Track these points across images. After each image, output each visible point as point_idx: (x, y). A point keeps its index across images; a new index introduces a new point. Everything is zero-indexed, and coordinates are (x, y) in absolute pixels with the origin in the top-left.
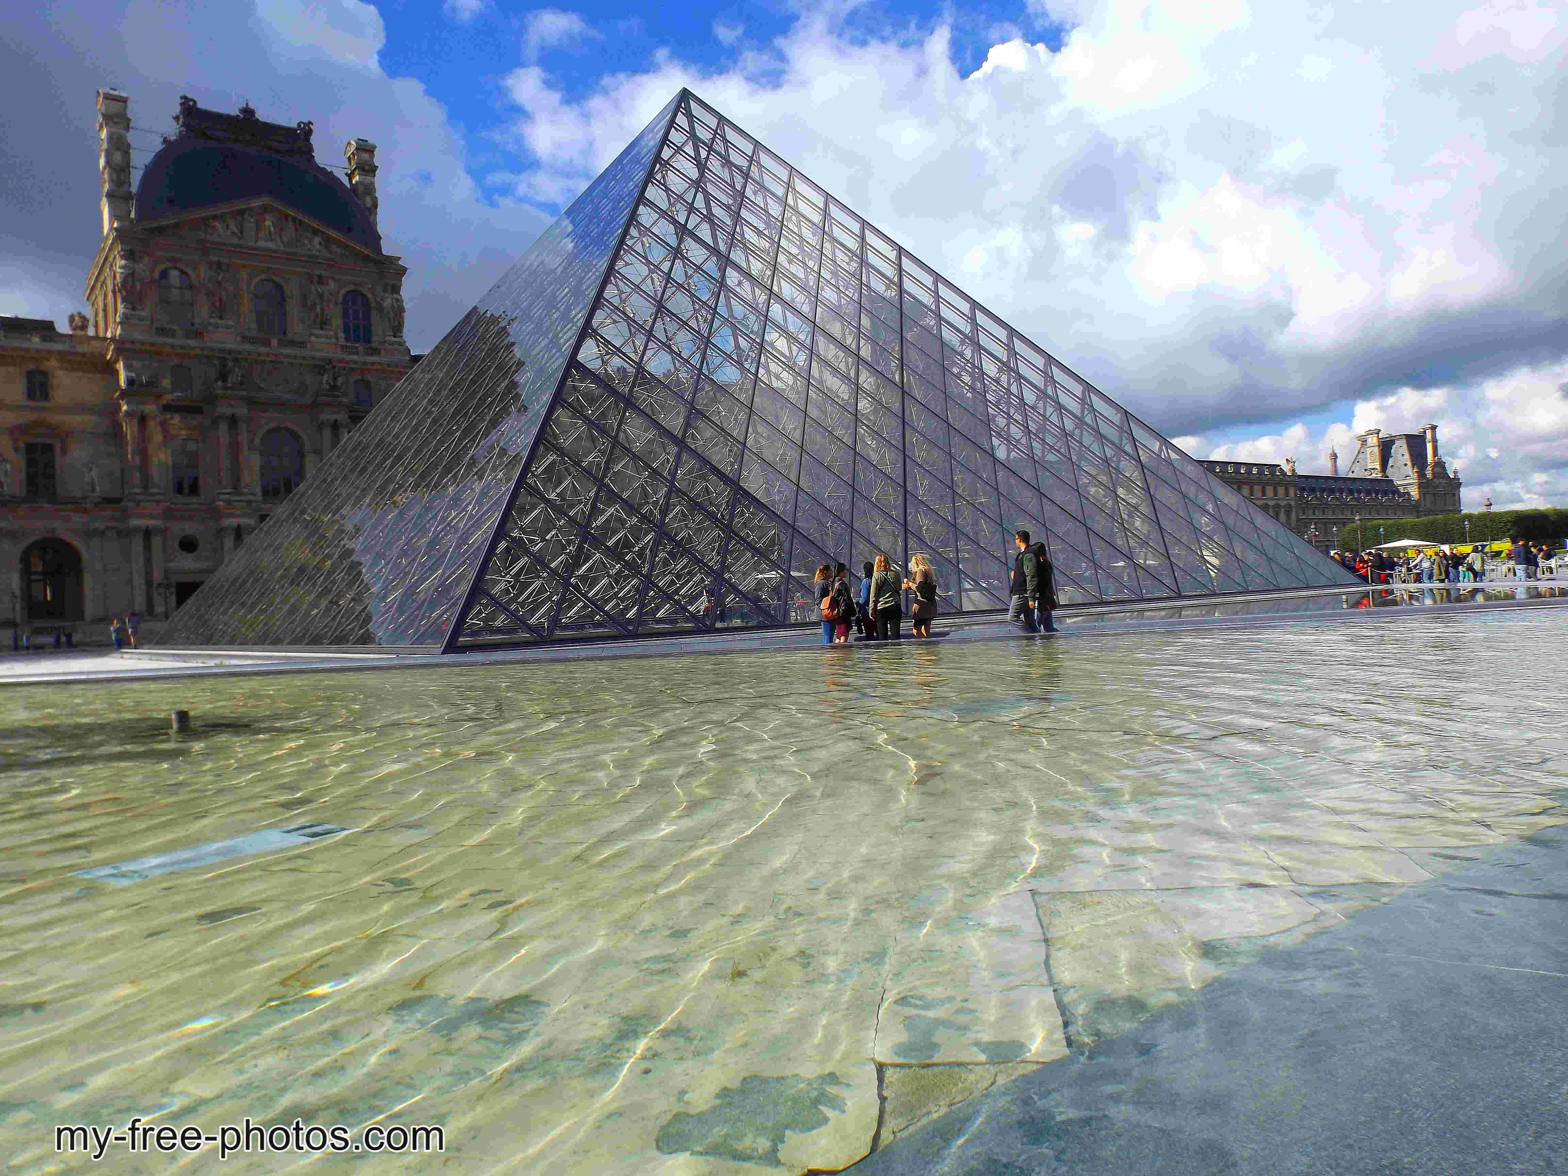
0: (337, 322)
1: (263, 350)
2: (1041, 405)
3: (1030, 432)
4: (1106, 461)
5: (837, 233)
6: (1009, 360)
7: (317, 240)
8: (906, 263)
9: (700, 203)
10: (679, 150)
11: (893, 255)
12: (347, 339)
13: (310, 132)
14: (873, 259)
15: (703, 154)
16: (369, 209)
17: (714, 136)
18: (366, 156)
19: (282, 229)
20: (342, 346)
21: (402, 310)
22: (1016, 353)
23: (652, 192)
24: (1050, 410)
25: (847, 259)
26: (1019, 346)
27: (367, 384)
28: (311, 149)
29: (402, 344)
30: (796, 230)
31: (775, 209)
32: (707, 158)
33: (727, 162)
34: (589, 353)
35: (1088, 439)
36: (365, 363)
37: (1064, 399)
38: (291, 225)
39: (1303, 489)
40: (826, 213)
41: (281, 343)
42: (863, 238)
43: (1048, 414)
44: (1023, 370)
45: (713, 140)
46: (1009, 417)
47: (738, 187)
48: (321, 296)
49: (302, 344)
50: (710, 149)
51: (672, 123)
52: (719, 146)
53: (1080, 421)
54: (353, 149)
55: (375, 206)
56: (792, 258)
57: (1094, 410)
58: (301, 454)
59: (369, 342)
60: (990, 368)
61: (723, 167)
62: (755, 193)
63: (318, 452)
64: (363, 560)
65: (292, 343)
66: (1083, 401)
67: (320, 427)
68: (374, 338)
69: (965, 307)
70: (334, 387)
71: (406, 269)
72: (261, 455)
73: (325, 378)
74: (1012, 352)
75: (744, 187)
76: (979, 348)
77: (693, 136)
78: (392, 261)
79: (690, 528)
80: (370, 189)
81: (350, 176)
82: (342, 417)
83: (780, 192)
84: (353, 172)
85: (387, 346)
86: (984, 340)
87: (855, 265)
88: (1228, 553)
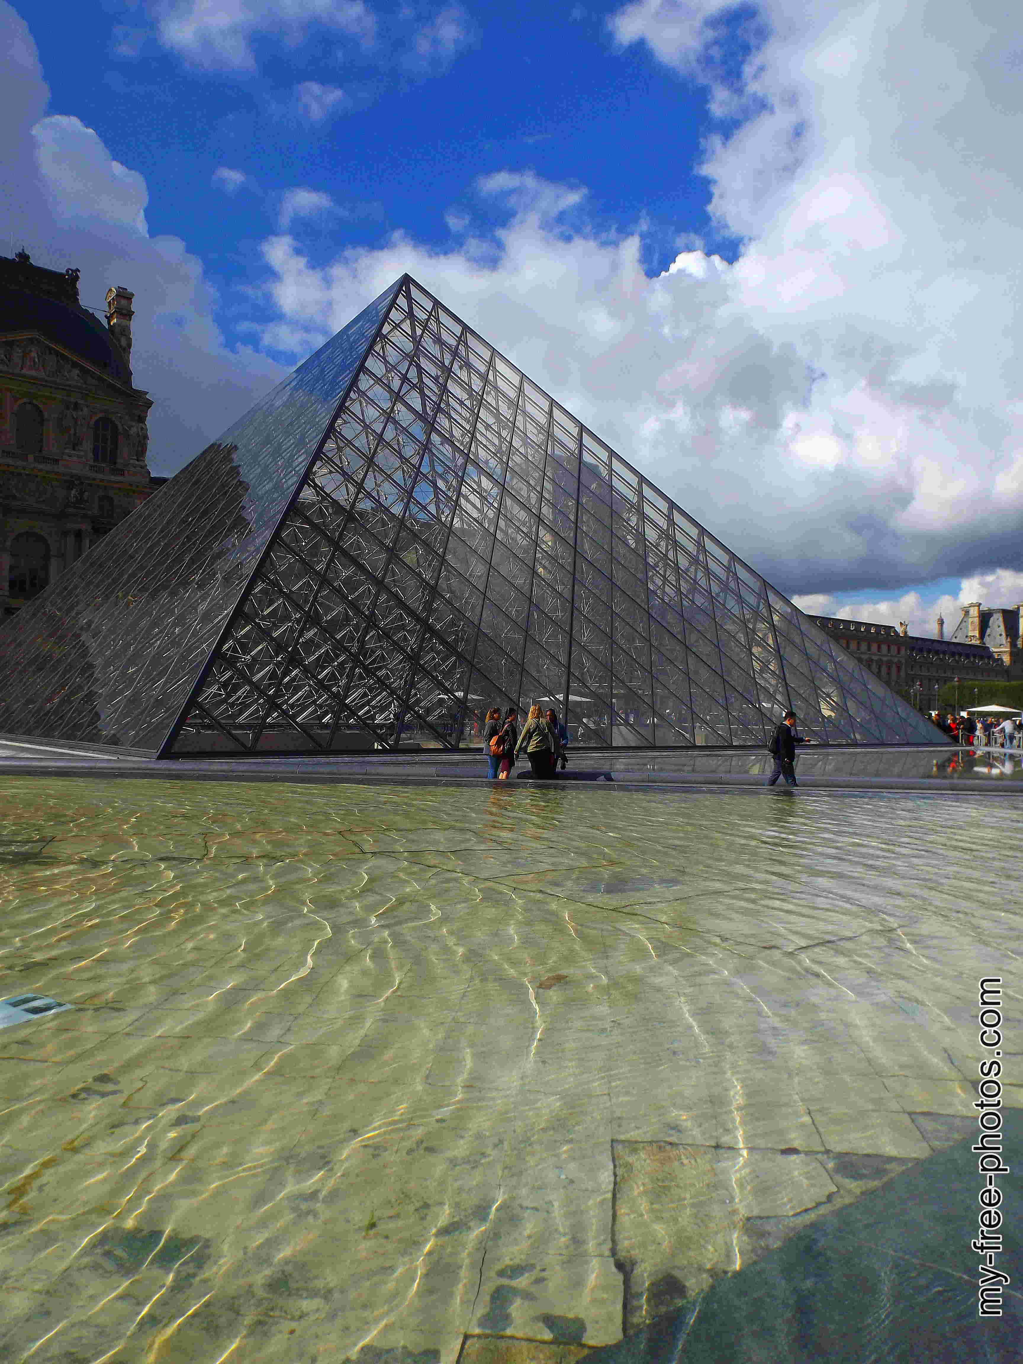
0: (87, 446)
1: (20, 464)
2: (692, 569)
3: (682, 593)
4: (744, 623)
5: (530, 408)
6: (668, 529)
7: (76, 372)
8: (587, 440)
9: (412, 374)
10: (397, 326)
11: (575, 431)
12: (96, 459)
13: (77, 278)
14: (557, 432)
15: (419, 332)
16: (124, 349)
17: (429, 317)
18: (124, 302)
19: (45, 360)
20: (91, 466)
21: (146, 437)
22: (675, 523)
23: (371, 363)
25: (535, 431)
26: (677, 517)
27: (111, 500)
28: (76, 293)
29: (144, 467)
30: (494, 404)
31: (477, 385)
32: (422, 336)
33: (439, 340)
34: (308, 494)
35: (731, 603)
36: (110, 481)
37: (712, 565)
38: (53, 357)
39: (912, 649)
40: (520, 390)
41: (37, 459)
42: (551, 414)
43: (699, 578)
44: (679, 537)
45: (428, 320)
46: (665, 579)
47: (447, 363)
48: (75, 420)
49: (55, 461)
50: (425, 328)
51: (393, 303)
52: (433, 325)
53: (725, 587)
54: (113, 295)
55: (129, 346)
56: (488, 427)
57: (738, 578)
58: (47, 558)
59: (115, 463)
60: (651, 534)
61: (434, 343)
62: (461, 368)
63: (63, 557)
64: (95, 663)
65: (46, 460)
66: (730, 570)
67: (65, 534)
68: (119, 461)
69: (634, 481)
70: (80, 501)
71: (152, 403)
72: (12, 555)
73: (74, 492)
74: (671, 522)
75: (452, 364)
76: (643, 516)
77: (411, 316)
78: (141, 394)
79: (383, 649)
80: (125, 332)
81: (109, 318)
82: (86, 527)
83: (483, 369)
84: (112, 315)
85: (130, 468)
86: (648, 510)
87: (542, 437)
88: (841, 709)
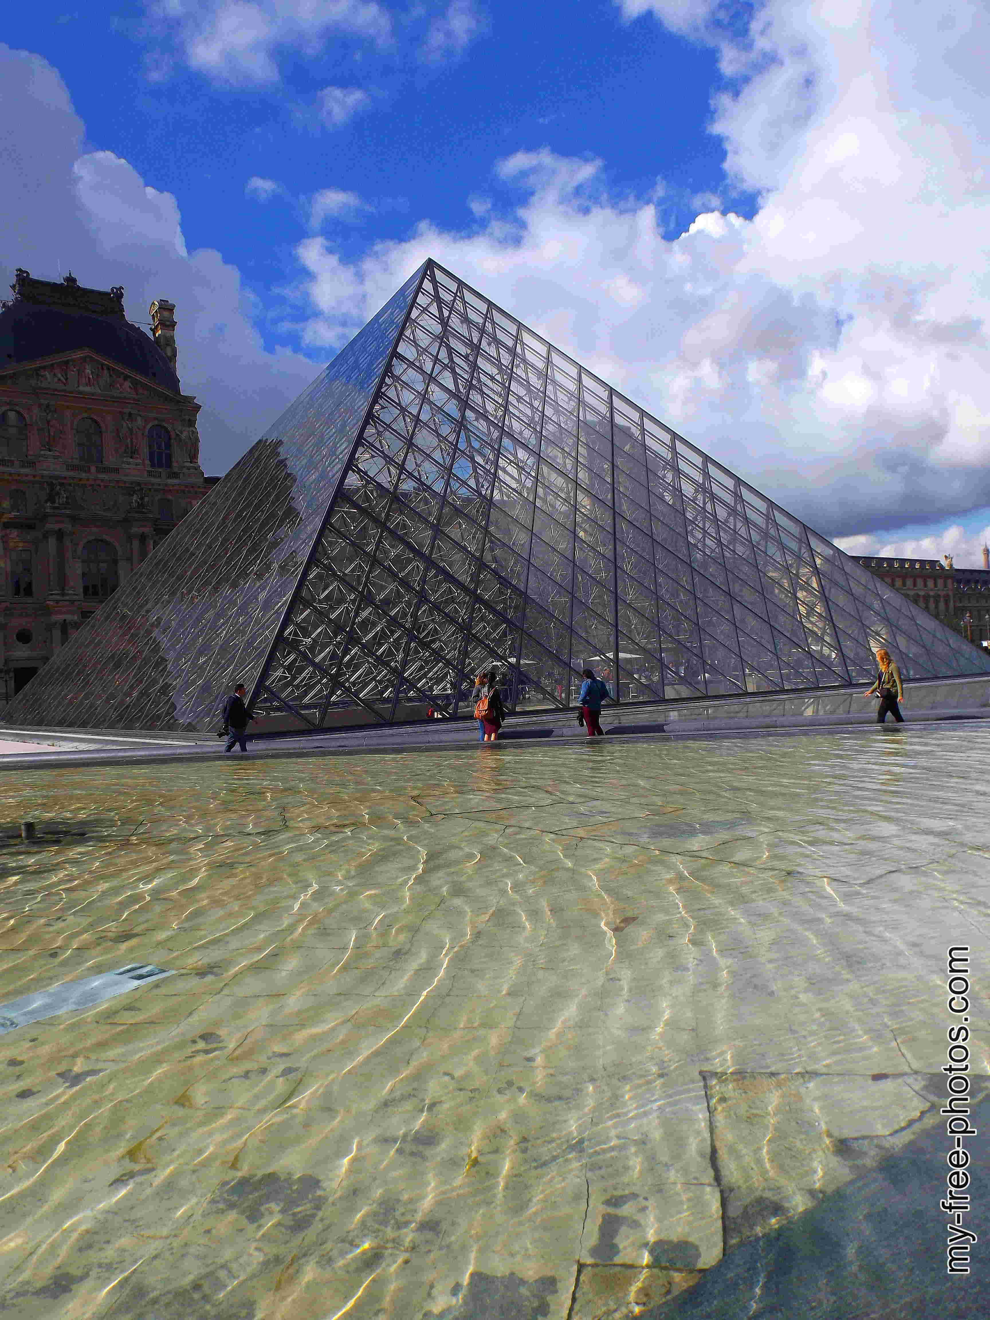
0: (144, 452)
1: (84, 475)
2: (731, 520)
3: (722, 544)
4: (787, 568)
5: (559, 377)
6: (704, 483)
7: (127, 384)
8: (617, 402)
9: (443, 355)
10: (425, 310)
11: (605, 395)
12: (153, 465)
13: (121, 295)
14: (588, 398)
15: (446, 313)
16: (169, 358)
17: (455, 299)
18: (166, 314)
19: (98, 376)
20: (149, 472)
21: (197, 440)
22: (709, 476)
23: (402, 348)
24: (739, 525)
25: (566, 399)
26: (712, 470)
27: (169, 502)
28: (122, 310)
29: (197, 468)
30: (524, 376)
31: (506, 359)
32: (449, 317)
33: (466, 320)
34: (353, 480)
35: (772, 550)
36: (167, 485)
37: (751, 514)
38: (106, 371)
39: (959, 581)
40: (548, 361)
41: (99, 471)
42: (580, 380)
43: (738, 527)
44: (715, 489)
45: (454, 301)
46: (705, 532)
47: (475, 341)
48: (131, 430)
49: (117, 470)
50: (451, 310)
51: (419, 289)
52: (459, 305)
53: (766, 535)
54: (156, 308)
55: (175, 355)
56: (519, 399)
57: (777, 524)
58: (115, 562)
59: (170, 467)
60: (688, 489)
61: (462, 322)
62: (489, 344)
63: (130, 559)
64: (167, 657)
65: (106, 470)
66: (768, 518)
67: (130, 538)
68: (174, 464)
69: (667, 438)
70: (141, 505)
71: (200, 407)
72: (83, 562)
73: (135, 497)
74: (707, 475)
75: (480, 341)
76: (678, 472)
77: (437, 298)
78: (188, 400)
79: (436, 623)
80: (170, 342)
81: (154, 331)
82: (148, 530)
83: (510, 343)
84: (156, 327)
85: (185, 470)
86: (682, 466)
87: (574, 404)
